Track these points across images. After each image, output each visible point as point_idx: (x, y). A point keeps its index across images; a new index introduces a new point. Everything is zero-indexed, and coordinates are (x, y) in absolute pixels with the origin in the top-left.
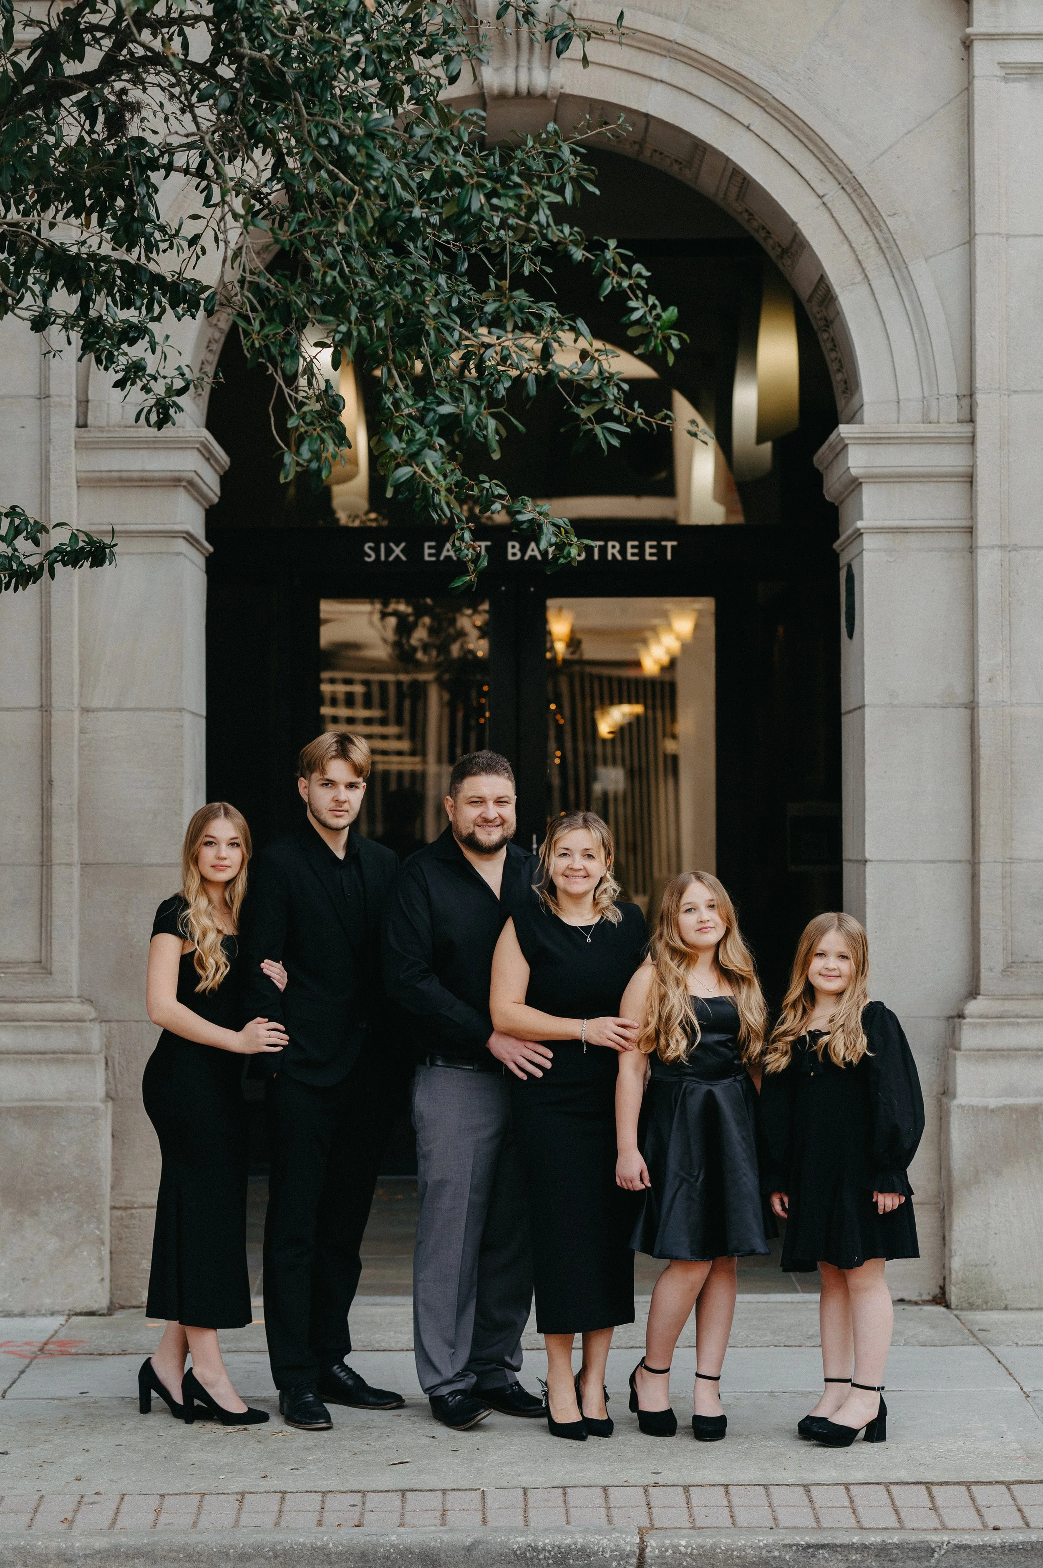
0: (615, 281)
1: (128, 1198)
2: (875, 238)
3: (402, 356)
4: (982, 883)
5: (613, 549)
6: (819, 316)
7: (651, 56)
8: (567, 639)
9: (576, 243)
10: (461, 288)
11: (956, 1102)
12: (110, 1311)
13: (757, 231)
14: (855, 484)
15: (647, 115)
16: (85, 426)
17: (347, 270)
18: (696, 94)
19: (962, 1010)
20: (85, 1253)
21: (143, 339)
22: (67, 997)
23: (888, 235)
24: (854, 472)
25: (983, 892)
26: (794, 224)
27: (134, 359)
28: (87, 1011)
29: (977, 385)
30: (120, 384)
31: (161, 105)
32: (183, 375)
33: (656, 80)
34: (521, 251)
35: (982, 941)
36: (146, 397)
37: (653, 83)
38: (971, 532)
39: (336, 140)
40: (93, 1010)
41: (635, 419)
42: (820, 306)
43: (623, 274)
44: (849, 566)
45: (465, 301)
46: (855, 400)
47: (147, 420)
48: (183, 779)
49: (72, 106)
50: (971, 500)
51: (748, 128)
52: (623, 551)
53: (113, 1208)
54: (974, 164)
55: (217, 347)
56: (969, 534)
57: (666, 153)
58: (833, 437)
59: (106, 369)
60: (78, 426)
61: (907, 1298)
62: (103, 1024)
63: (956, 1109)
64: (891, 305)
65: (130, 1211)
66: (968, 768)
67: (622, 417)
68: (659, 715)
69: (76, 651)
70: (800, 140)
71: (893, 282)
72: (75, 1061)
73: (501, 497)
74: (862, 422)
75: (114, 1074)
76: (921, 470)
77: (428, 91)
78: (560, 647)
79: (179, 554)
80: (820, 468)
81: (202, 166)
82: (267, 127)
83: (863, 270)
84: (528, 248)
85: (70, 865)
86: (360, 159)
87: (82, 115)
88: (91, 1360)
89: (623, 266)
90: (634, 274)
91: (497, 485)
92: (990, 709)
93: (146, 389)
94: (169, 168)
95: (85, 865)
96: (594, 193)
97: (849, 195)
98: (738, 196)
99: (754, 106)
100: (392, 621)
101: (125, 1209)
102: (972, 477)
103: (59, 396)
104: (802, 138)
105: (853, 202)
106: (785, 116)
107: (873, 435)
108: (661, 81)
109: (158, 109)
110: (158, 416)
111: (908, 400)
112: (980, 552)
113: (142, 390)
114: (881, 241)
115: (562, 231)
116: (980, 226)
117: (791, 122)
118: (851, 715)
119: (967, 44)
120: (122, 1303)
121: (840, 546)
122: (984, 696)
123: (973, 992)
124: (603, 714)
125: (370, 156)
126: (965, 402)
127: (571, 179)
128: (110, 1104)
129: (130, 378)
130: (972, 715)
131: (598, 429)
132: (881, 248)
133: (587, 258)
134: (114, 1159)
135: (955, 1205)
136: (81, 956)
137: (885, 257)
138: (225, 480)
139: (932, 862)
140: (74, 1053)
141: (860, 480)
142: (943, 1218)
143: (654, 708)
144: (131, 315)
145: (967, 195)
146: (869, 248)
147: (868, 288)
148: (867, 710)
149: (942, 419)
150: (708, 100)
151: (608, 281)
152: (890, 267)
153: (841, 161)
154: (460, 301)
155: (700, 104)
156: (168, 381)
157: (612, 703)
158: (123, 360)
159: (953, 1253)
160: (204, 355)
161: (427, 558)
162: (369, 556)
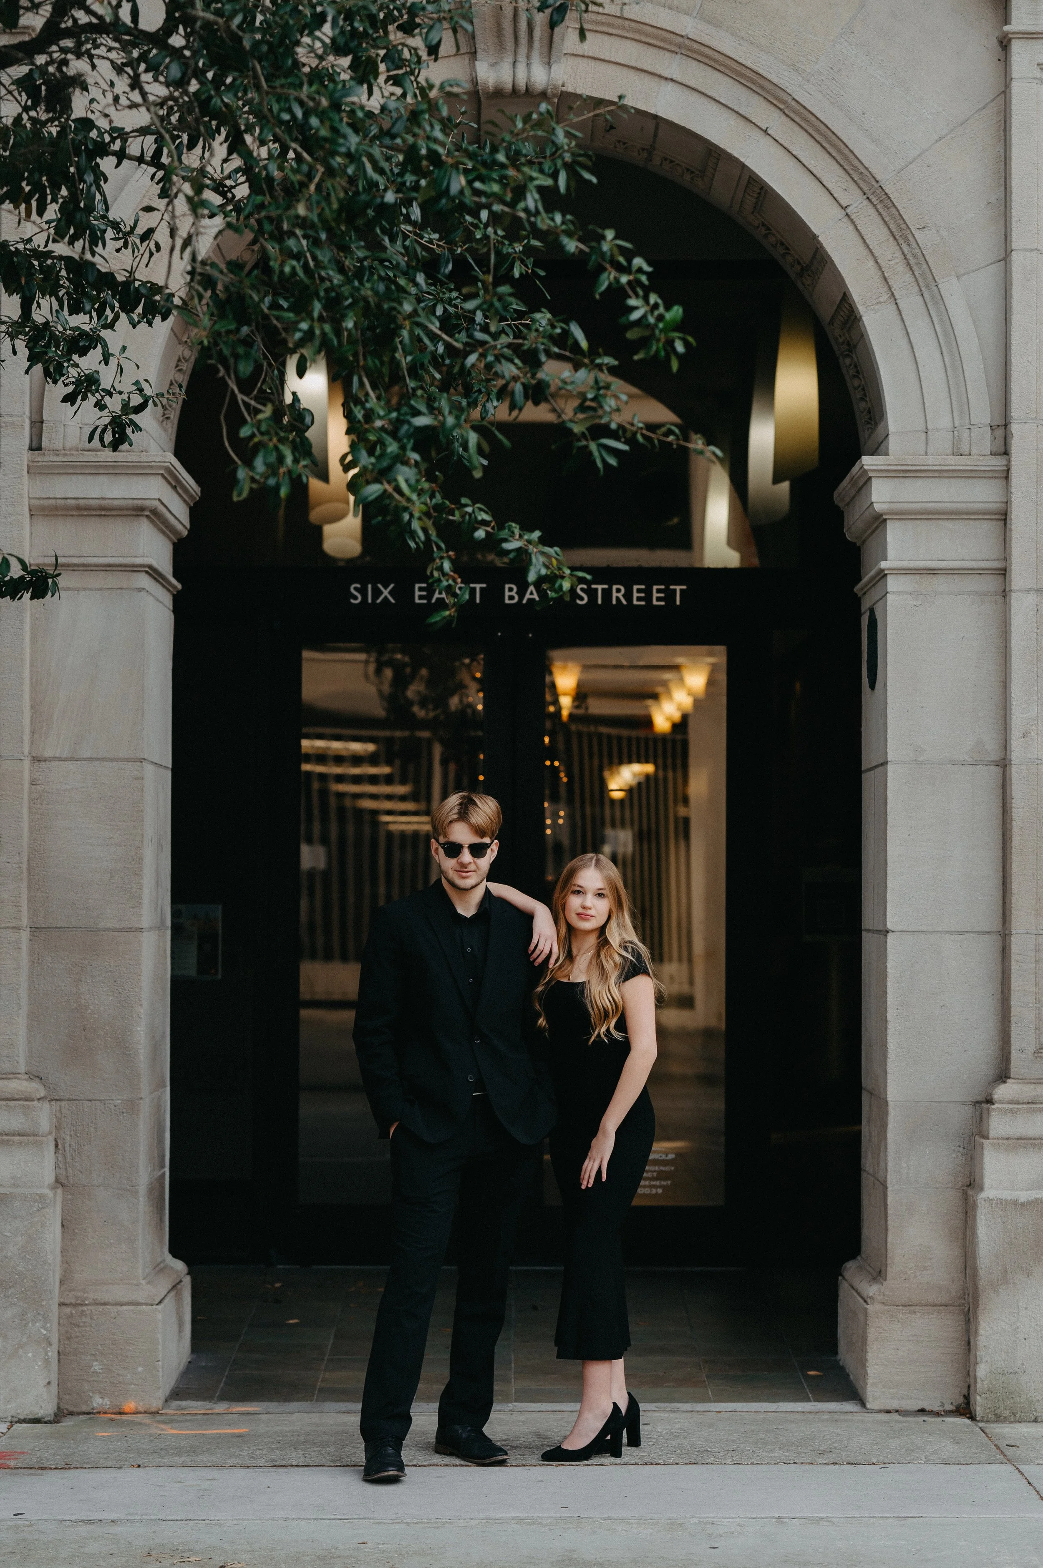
0: (612, 277)
1: (79, 1294)
2: (903, 253)
3: (374, 362)
4: (1013, 956)
5: (618, 593)
6: (840, 340)
7: (661, 52)
8: (573, 693)
9: (569, 234)
10: (447, 296)
11: (983, 1195)
12: (59, 1416)
13: (775, 247)
14: (879, 522)
15: (655, 117)
16: (39, 448)
17: (312, 264)
18: (709, 94)
19: (991, 1095)
20: (30, 1355)
21: (94, 348)
22: (13, 1073)
23: (917, 250)
24: (877, 507)
25: (1014, 966)
26: (815, 237)
27: (87, 372)
28: (35, 1088)
29: (1013, 414)
30: (70, 399)
31: (112, 84)
32: (141, 390)
33: (666, 79)
34: (510, 250)
35: (1013, 1019)
36: (100, 414)
37: (663, 82)
38: (1005, 575)
39: (299, 113)
40: (41, 1088)
41: (635, 434)
42: (843, 329)
43: (621, 269)
44: (872, 611)
45: (451, 310)
46: (880, 430)
47: (102, 439)
48: (142, 835)
49: (12, 84)
50: (1005, 539)
51: (765, 131)
52: (628, 595)
53: (61, 1304)
54: (1010, 175)
55: (187, 367)
56: (1002, 577)
57: (677, 162)
58: (855, 469)
59: (55, 382)
60: (31, 449)
61: (928, 1408)
62: (53, 1103)
63: (983, 1202)
64: (919, 327)
65: (80, 1308)
66: (1000, 832)
67: (620, 432)
68: (670, 774)
69: (27, 696)
70: (822, 146)
71: (922, 303)
72: (20, 1143)
73: (484, 523)
74: (887, 454)
75: (65, 1158)
76: (949, 506)
77: (408, 69)
78: (566, 702)
79: (141, 590)
80: (841, 505)
81: (158, 153)
82: (222, 101)
83: (890, 288)
84: (519, 248)
85: (18, 929)
86: (324, 133)
87: (23, 94)
88: (31, 1474)
89: (621, 259)
90: (634, 268)
91: (480, 509)
92: (1023, 767)
93: (100, 406)
94: (121, 156)
95: (35, 929)
96: (590, 182)
97: (875, 206)
98: (755, 208)
99: (773, 109)
100: (388, 673)
101: (75, 1305)
102: (1006, 514)
103: (11, 416)
104: (825, 144)
105: (880, 214)
106: (806, 120)
107: (899, 468)
108: (672, 80)
109: (107, 88)
110: (114, 436)
111: (938, 430)
112: (1014, 595)
113: (95, 406)
114: (909, 256)
115: (553, 220)
116: (1017, 241)
117: (813, 126)
118: (872, 772)
119: (1005, 44)
120: (71, 1409)
121: (862, 589)
122: (1017, 753)
123: (1003, 1076)
124: (612, 774)
125: (334, 130)
126: (999, 432)
127: (566, 165)
128: (60, 1191)
129: (80, 392)
130: (1004, 772)
131: (593, 446)
132: (908, 264)
133: (581, 251)
134: (64, 1251)
135: (981, 1307)
136: (30, 1029)
137: (913, 274)
138: (195, 511)
139: (960, 933)
140: (19, 1135)
141: (885, 517)
142: (968, 1322)
143: (665, 768)
144: (81, 321)
145: (1002, 208)
146: (897, 264)
147: (895, 307)
148: (890, 767)
149: (974, 451)
150: (723, 102)
151: (605, 275)
152: (918, 285)
153: (866, 168)
154: (445, 310)
155: (714, 106)
156: (125, 396)
157: (621, 763)
158: (73, 372)
159: (979, 1360)
160: (172, 374)
161: (417, 601)
162: (356, 598)
